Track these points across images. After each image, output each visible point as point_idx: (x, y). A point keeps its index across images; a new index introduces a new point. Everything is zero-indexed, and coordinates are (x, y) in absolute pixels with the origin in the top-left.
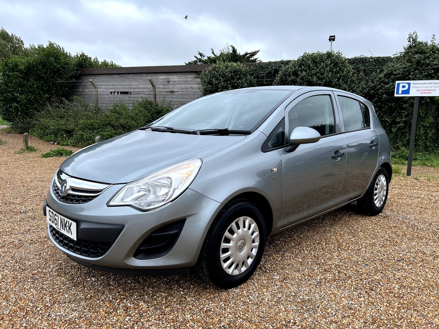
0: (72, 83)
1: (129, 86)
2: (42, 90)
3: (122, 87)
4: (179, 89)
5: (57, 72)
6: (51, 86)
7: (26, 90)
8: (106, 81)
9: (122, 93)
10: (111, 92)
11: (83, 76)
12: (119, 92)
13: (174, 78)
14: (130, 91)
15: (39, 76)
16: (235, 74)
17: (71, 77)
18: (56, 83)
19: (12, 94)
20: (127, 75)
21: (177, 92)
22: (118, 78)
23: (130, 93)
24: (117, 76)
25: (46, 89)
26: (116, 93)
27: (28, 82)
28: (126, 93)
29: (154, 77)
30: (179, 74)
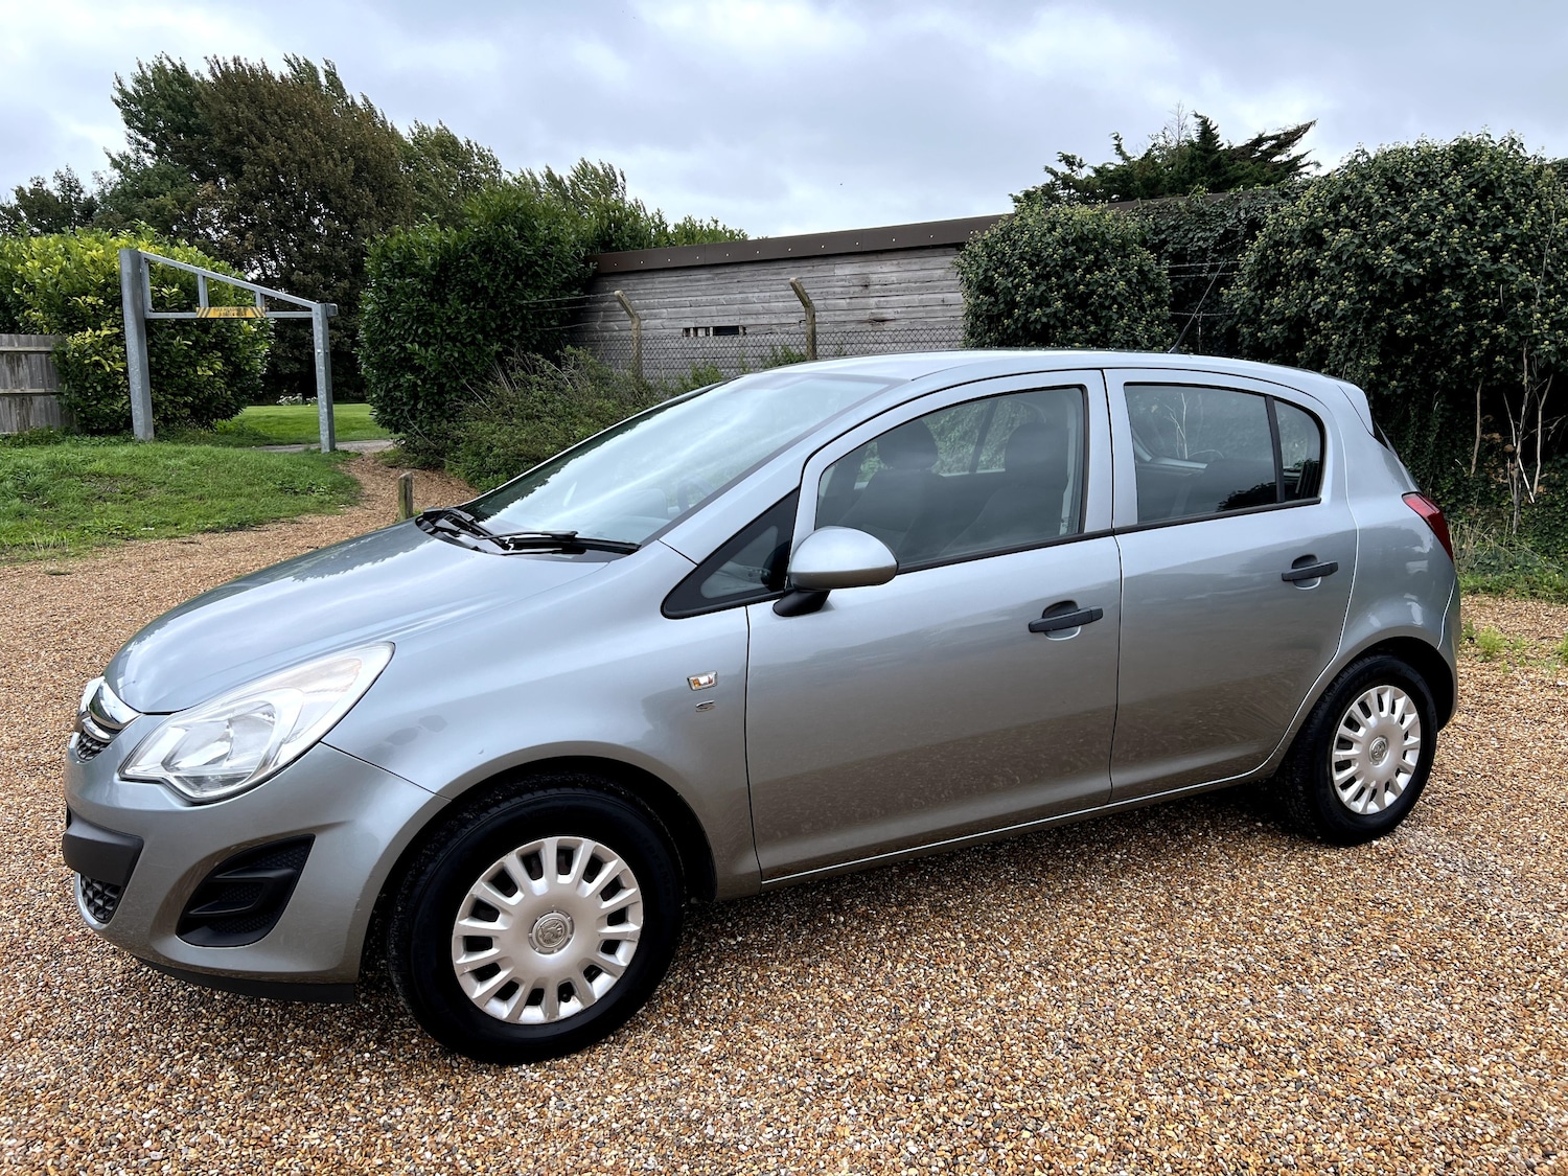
0: (570, 303)
1: (741, 306)
2: (483, 331)
3: (718, 311)
4: (899, 310)
5: (525, 272)
6: (509, 315)
7: (436, 333)
8: (672, 292)
9: (720, 331)
10: (687, 330)
11: (604, 279)
12: (711, 329)
13: (885, 271)
14: (742, 322)
15: (473, 284)
16: (1078, 250)
17: (567, 286)
18: (521, 307)
19: (399, 345)
20: (736, 269)
21: (894, 320)
22: (708, 279)
23: (744, 329)
24: (704, 275)
25: (493, 325)
26: (701, 333)
27: (443, 306)
28: (732, 331)
29: (818, 271)
30: (901, 255)
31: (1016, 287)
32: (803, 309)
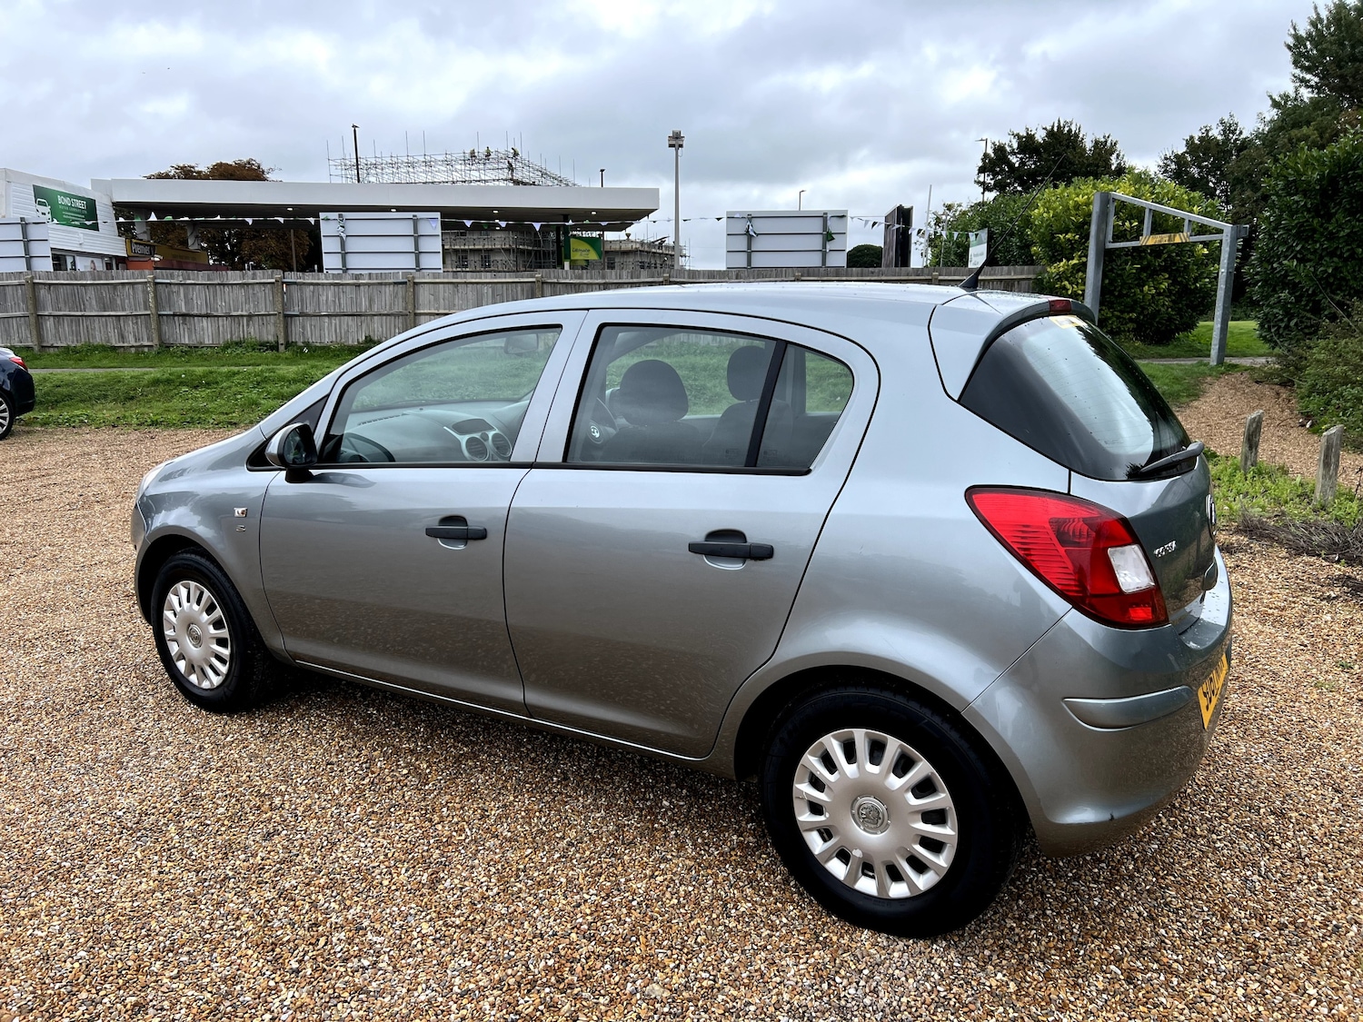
7: (1316, 250)
19: (1281, 263)
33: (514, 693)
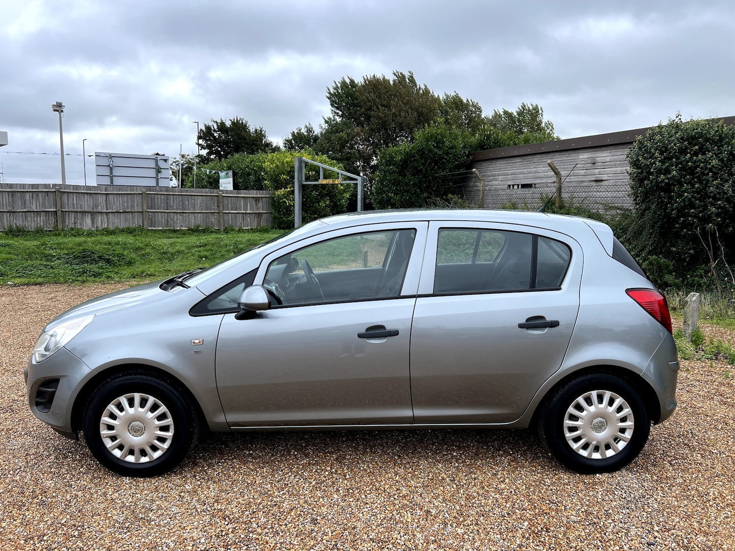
0: (459, 174)
1: (534, 174)
2: (420, 188)
3: (524, 177)
4: (610, 175)
5: (438, 162)
6: (432, 181)
7: (401, 190)
8: (503, 168)
9: (524, 186)
10: (509, 186)
11: (478, 163)
12: (520, 185)
13: (603, 156)
14: (534, 182)
15: (416, 168)
16: (690, 144)
17: (458, 167)
18: (436, 177)
19: (386, 195)
20: (533, 157)
21: (607, 180)
22: (520, 162)
23: (535, 185)
24: (518, 160)
25: (424, 185)
26: (516, 187)
27: (404, 178)
28: (529, 186)
29: (571, 156)
30: (612, 148)
31: (652, 164)
32: (555, 176)
33: (407, 413)
